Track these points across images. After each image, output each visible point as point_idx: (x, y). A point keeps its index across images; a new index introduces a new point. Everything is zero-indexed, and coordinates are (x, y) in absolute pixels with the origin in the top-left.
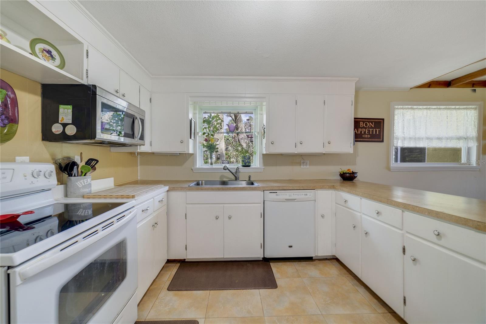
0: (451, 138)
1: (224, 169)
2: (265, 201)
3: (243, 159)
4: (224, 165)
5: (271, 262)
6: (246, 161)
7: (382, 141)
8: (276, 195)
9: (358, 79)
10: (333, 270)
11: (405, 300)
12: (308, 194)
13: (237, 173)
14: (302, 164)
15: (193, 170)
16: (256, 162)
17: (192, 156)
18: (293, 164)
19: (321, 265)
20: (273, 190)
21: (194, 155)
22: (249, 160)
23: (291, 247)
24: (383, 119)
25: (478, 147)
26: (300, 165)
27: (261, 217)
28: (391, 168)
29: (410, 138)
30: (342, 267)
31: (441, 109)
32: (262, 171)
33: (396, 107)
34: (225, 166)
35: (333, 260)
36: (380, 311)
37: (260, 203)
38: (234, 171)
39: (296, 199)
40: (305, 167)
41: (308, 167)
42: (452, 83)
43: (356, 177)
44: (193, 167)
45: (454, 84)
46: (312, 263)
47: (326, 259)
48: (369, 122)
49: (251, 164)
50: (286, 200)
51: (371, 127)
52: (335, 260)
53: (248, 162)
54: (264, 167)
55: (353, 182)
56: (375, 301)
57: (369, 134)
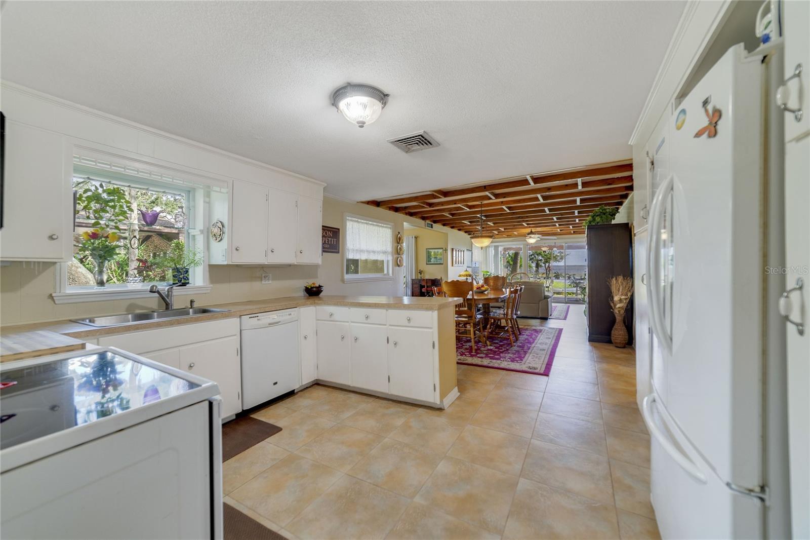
0: (379, 252)
1: (150, 292)
2: (242, 331)
3: (176, 273)
4: (152, 284)
5: (252, 414)
6: (181, 276)
7: (338, 252)
8: (258, 320)
9: (326, 185)
10: (320, 393)
11: (389, 378)
12: (292, 313)
13: (169, 297)
14: (263, 279)
15: (55, 298)
16: (198, 277)
17: (52, 268)
18: (253, 278)
19: (306, 394)
20: (253, 314)
21: (58, 266)
22: (186, 275)
23: (275, 383)
24: (339, 229)
25: (393, 259)
26: (262, 280)
27: (237, 355)
28: (345, 280)
29: (357, 250)
30: (326, 388)
31: (373, 225)
32: (209, 291)
33: (348, 218)
34: (153, 287)
35: (314, 386)
36: (371, 401)
37: (235, 335)
38: (164, 294)
39: (280, 322)
40: (267, 282)
41: (270, 282)
42: (381, 204)
43: (322, 291)
44: (55, 292)
45: (382, 206)
46: (296, 396)
47: (307, 388)
48: (328, 231)
49: (190, 281)
50: (270, 324)
51: (330, 237)
52: (315, 386)
53: (185, 277)
54: (212, 286)
55: (319, 297)
56: (365, 397)
57: (328, 244)
